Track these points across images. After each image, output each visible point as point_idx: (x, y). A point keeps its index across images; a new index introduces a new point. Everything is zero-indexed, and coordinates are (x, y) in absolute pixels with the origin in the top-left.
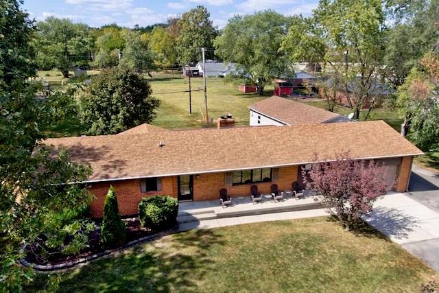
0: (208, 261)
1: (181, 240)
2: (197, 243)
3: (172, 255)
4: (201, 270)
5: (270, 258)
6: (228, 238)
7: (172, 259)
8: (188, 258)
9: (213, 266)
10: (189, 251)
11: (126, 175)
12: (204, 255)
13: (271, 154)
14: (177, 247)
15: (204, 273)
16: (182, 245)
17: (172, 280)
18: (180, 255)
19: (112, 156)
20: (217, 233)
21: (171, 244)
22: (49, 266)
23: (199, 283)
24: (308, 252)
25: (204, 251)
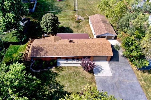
0: (59, 74)
1: (56, 69)
2: (59, 70)
3: (54, 72)
4: (58, 76)
5: (70, 75)
6: (64, 70)
7: (54, 73)
8: (56, 73)
9: (60, 75)
10: (57, 72)
11: (47, 56)
12: (59, 73)
13: (77, 53)
14: (55, 70)
15: (58, 77)
16: (56, 70)
17: (53, 77)
18: (55, 72)
19: (45, 50)
20: (63, 68)
21: (54, 69)
22: (35, 71)
23: (57, 79)
24: (77, 75)
25: (59, 72)
